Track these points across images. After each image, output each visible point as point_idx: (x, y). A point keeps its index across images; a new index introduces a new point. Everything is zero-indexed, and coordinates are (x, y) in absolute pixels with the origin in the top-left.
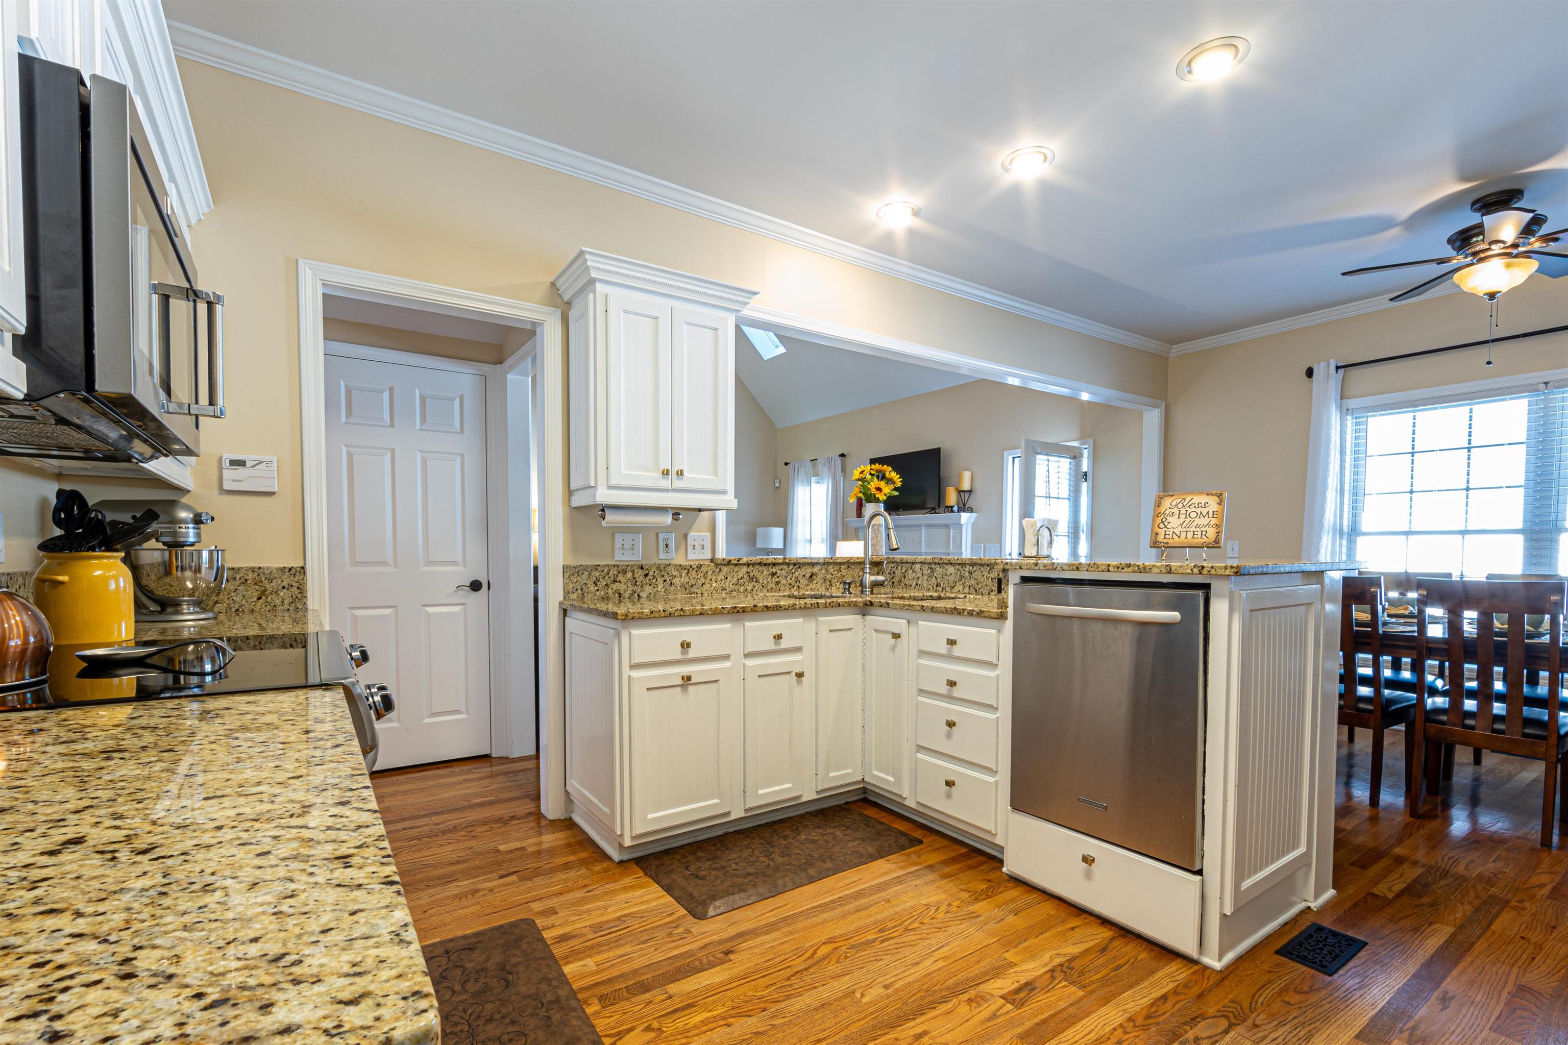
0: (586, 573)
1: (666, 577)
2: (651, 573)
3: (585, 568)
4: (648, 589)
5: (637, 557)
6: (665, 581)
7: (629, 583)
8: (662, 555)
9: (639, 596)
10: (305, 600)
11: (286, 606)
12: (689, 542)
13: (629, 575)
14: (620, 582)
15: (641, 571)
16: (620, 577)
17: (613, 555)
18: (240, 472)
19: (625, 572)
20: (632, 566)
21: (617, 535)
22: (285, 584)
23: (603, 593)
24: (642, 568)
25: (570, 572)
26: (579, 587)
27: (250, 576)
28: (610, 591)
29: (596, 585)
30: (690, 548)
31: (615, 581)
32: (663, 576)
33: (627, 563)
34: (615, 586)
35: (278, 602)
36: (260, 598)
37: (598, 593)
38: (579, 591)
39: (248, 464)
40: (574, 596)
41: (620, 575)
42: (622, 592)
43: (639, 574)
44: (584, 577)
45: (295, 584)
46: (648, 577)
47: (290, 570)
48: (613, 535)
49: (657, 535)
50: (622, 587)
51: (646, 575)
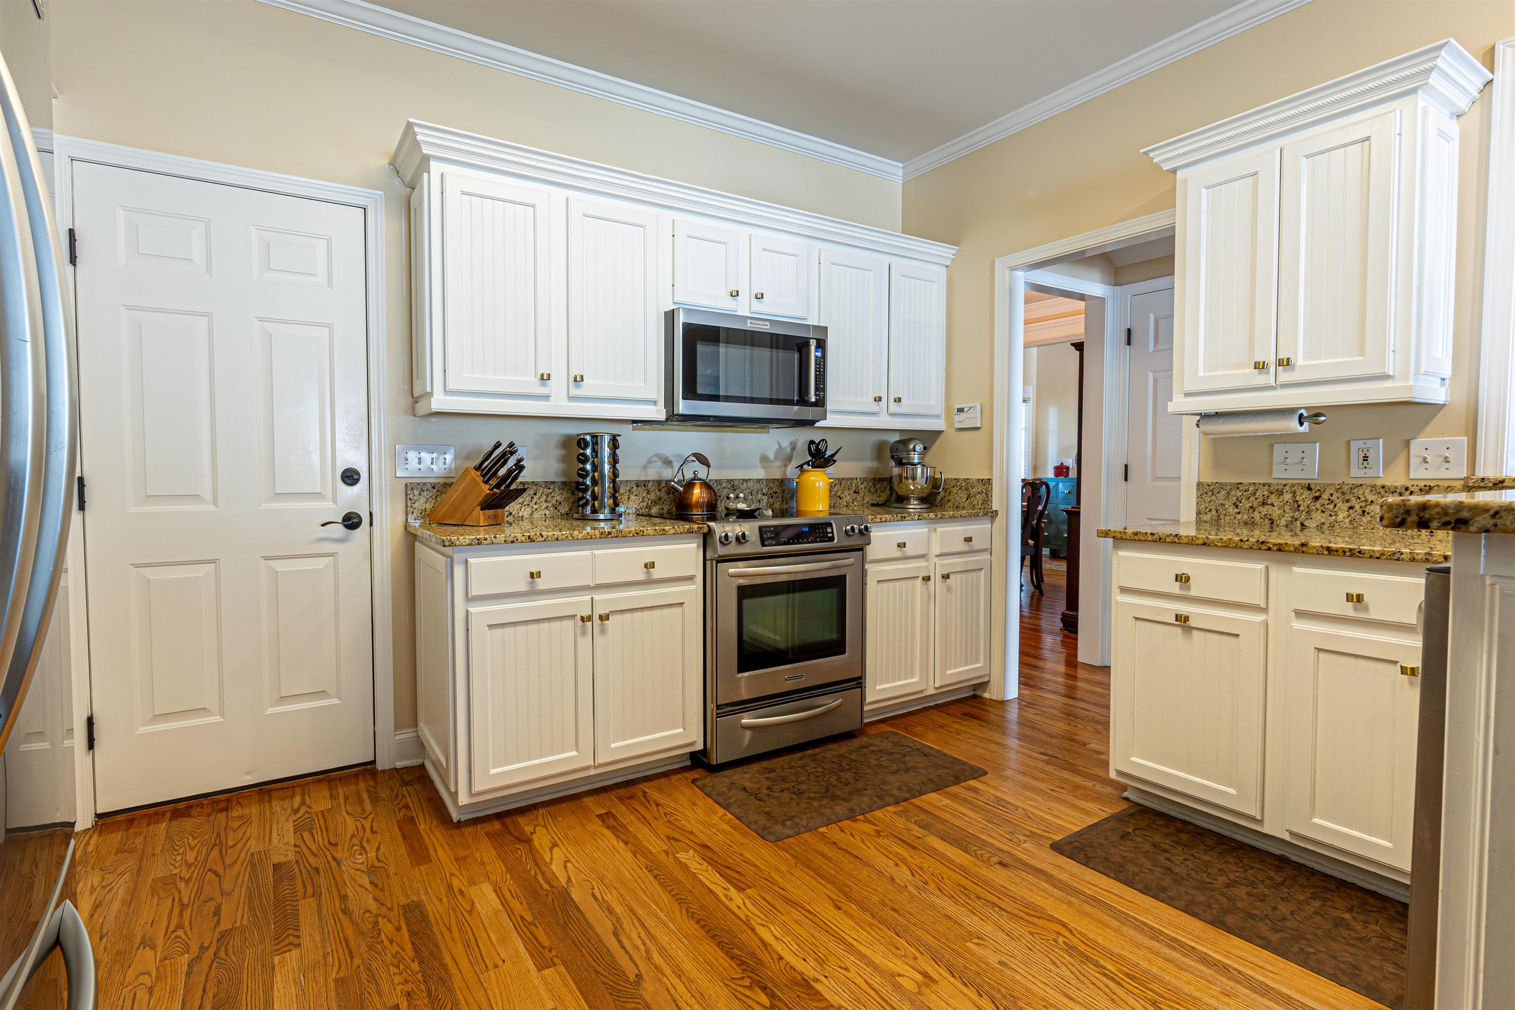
0: (1223, 492)
1: (1354, 502)
2: (1325, 496)
3: (1222, 486)
4: (1318, 517)
5: (1312, 472)
6: (1351, 508)
7: (1287, 508)
8: (1356, 472)
9: (1302, 524)
10: (989, 503)
11: (979, 506)
12: (1412, 453)
13: (1287, 497)
14: (1273, 505)
15: (1307, 493)
16: (1273, 499)
17: (1270, 472)
18: (963, 416)
19: (1280, 493)
20: (1293, 486)
21: (1276, 446)
22: (979, 490)
23: (1246, 517)
24: (1309, 488)
25: (1205, 490)
26: (1213, 507)
27: (964, 484)
28: (1257, 516)
29: (1237, 507)
30: (1414, 462)
31: (1264, 504)
32: (1348, 501)
33: (1285, 482)
34: (1264, 510)
35: (976, 503)
36: (967, 499)
37: (1239, 516)
38: (1214, 512)
39: (965, 410)
40: (1207, 517)
41: (1272, 496)
42: (1275, 517)
43: (1305, 498)
44: (1220, 496)
45: (985, 491)
46: (1321, 501)
47: (982, 480)
48: (1272, 446)
49: (1348, 443)
50: (1275, 512)
51: (1317, 498)
